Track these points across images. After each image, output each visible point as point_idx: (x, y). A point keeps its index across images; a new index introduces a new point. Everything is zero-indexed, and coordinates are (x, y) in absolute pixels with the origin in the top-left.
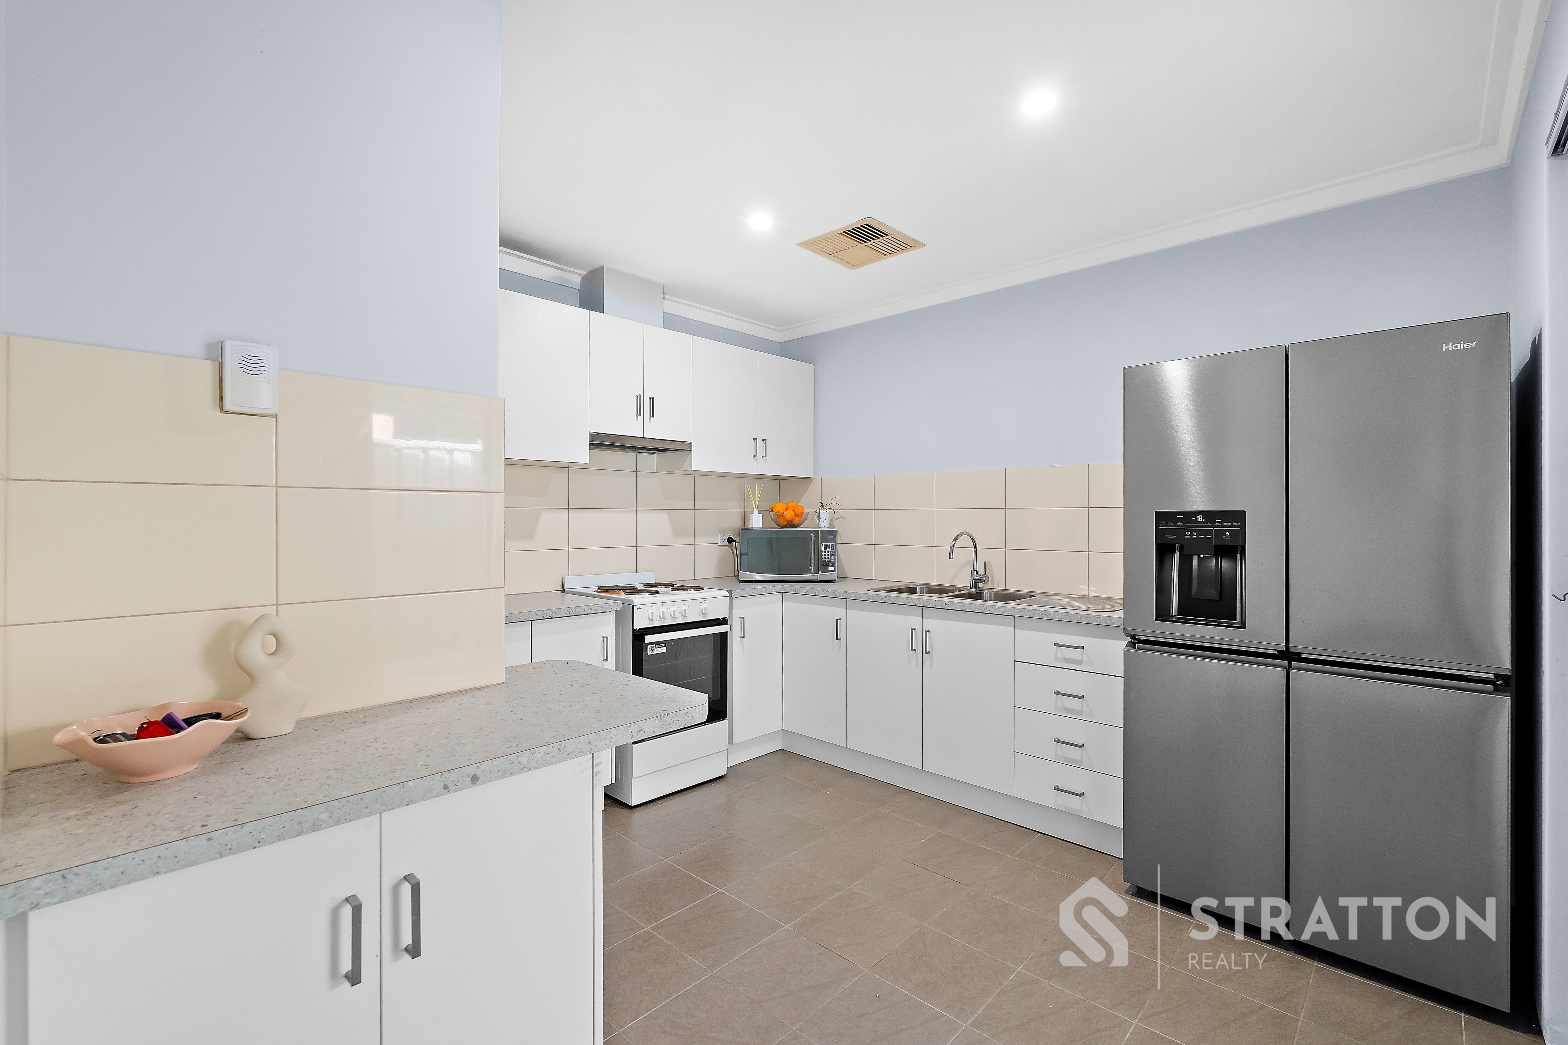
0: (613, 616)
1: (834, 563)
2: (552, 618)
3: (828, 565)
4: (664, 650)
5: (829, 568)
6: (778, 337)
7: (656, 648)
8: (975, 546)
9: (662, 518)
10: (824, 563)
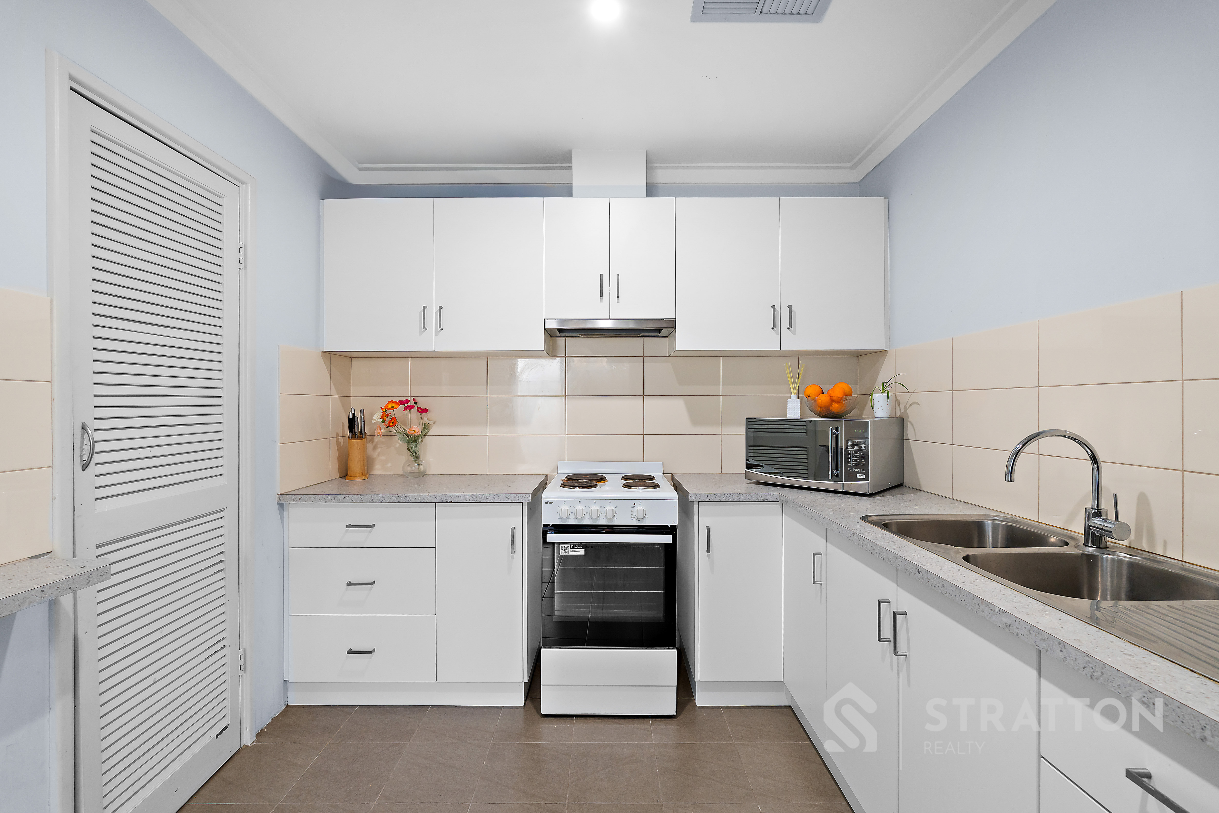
0: (525, 507)
1: (866, 467)
2: (451, 502)
3: (856, 470)
4: (582, 552)
5: (858, 476)
6: (854, 176)
7: (571, 548)
8: (1094, 459)
9: (678, 406)
10: (850, 467)
